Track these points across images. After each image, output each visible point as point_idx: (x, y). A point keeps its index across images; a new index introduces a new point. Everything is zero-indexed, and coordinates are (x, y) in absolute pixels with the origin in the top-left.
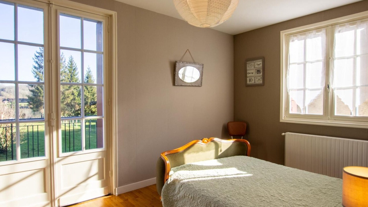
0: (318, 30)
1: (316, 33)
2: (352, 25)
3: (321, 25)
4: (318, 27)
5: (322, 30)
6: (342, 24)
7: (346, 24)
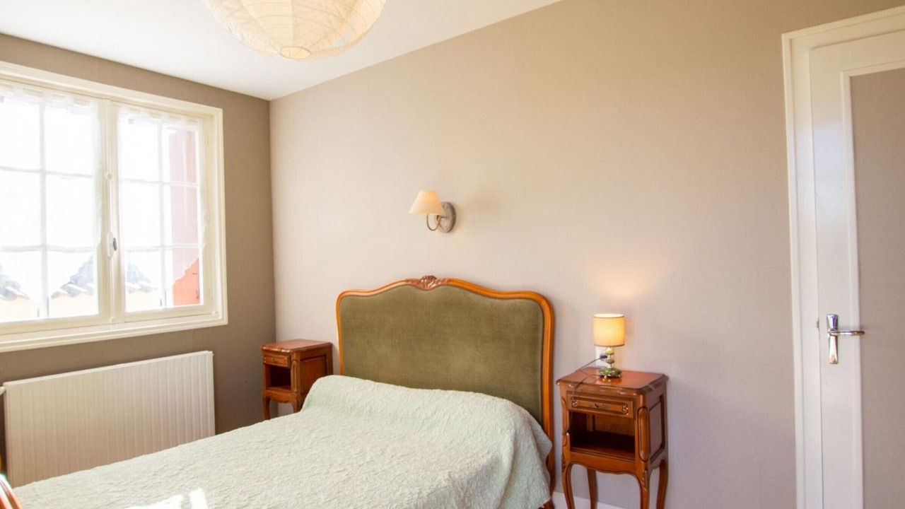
0: (79, 97)
1: (75, 105)
2: (154, 117)
3: (86, 89)
4: (79, 90)
5: (88, 102)
6: (135, 106)
7: (142, 109)
